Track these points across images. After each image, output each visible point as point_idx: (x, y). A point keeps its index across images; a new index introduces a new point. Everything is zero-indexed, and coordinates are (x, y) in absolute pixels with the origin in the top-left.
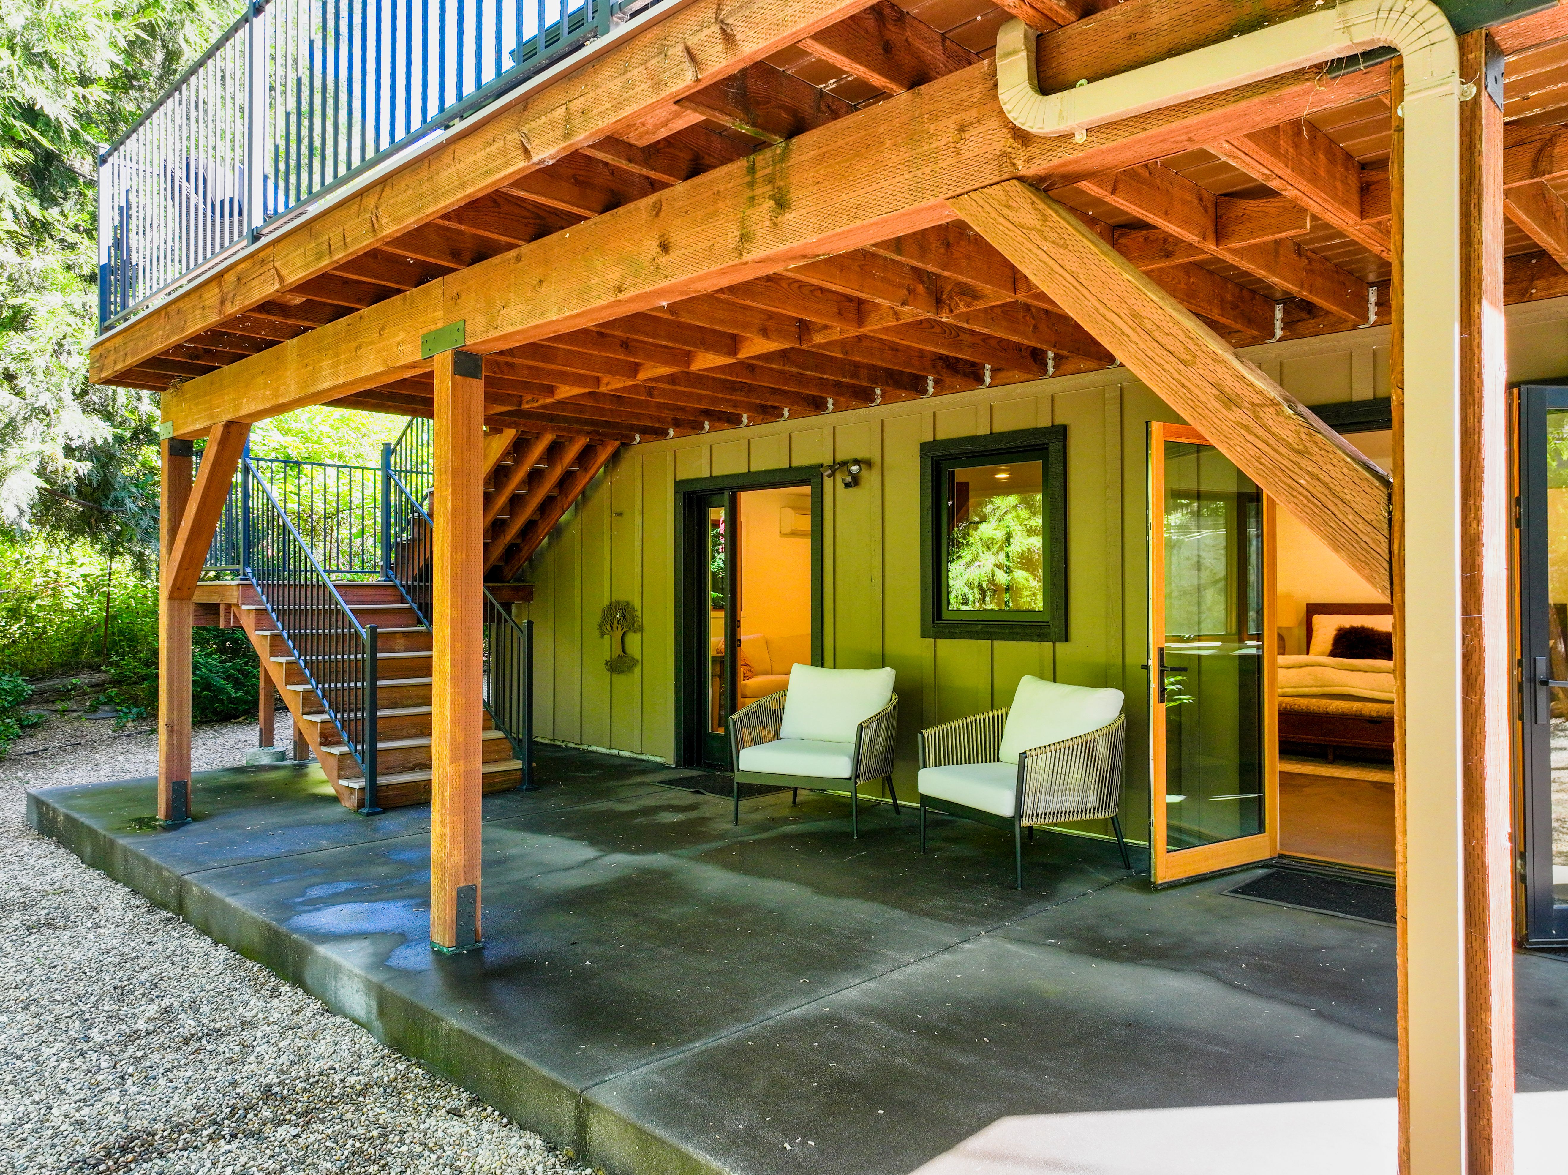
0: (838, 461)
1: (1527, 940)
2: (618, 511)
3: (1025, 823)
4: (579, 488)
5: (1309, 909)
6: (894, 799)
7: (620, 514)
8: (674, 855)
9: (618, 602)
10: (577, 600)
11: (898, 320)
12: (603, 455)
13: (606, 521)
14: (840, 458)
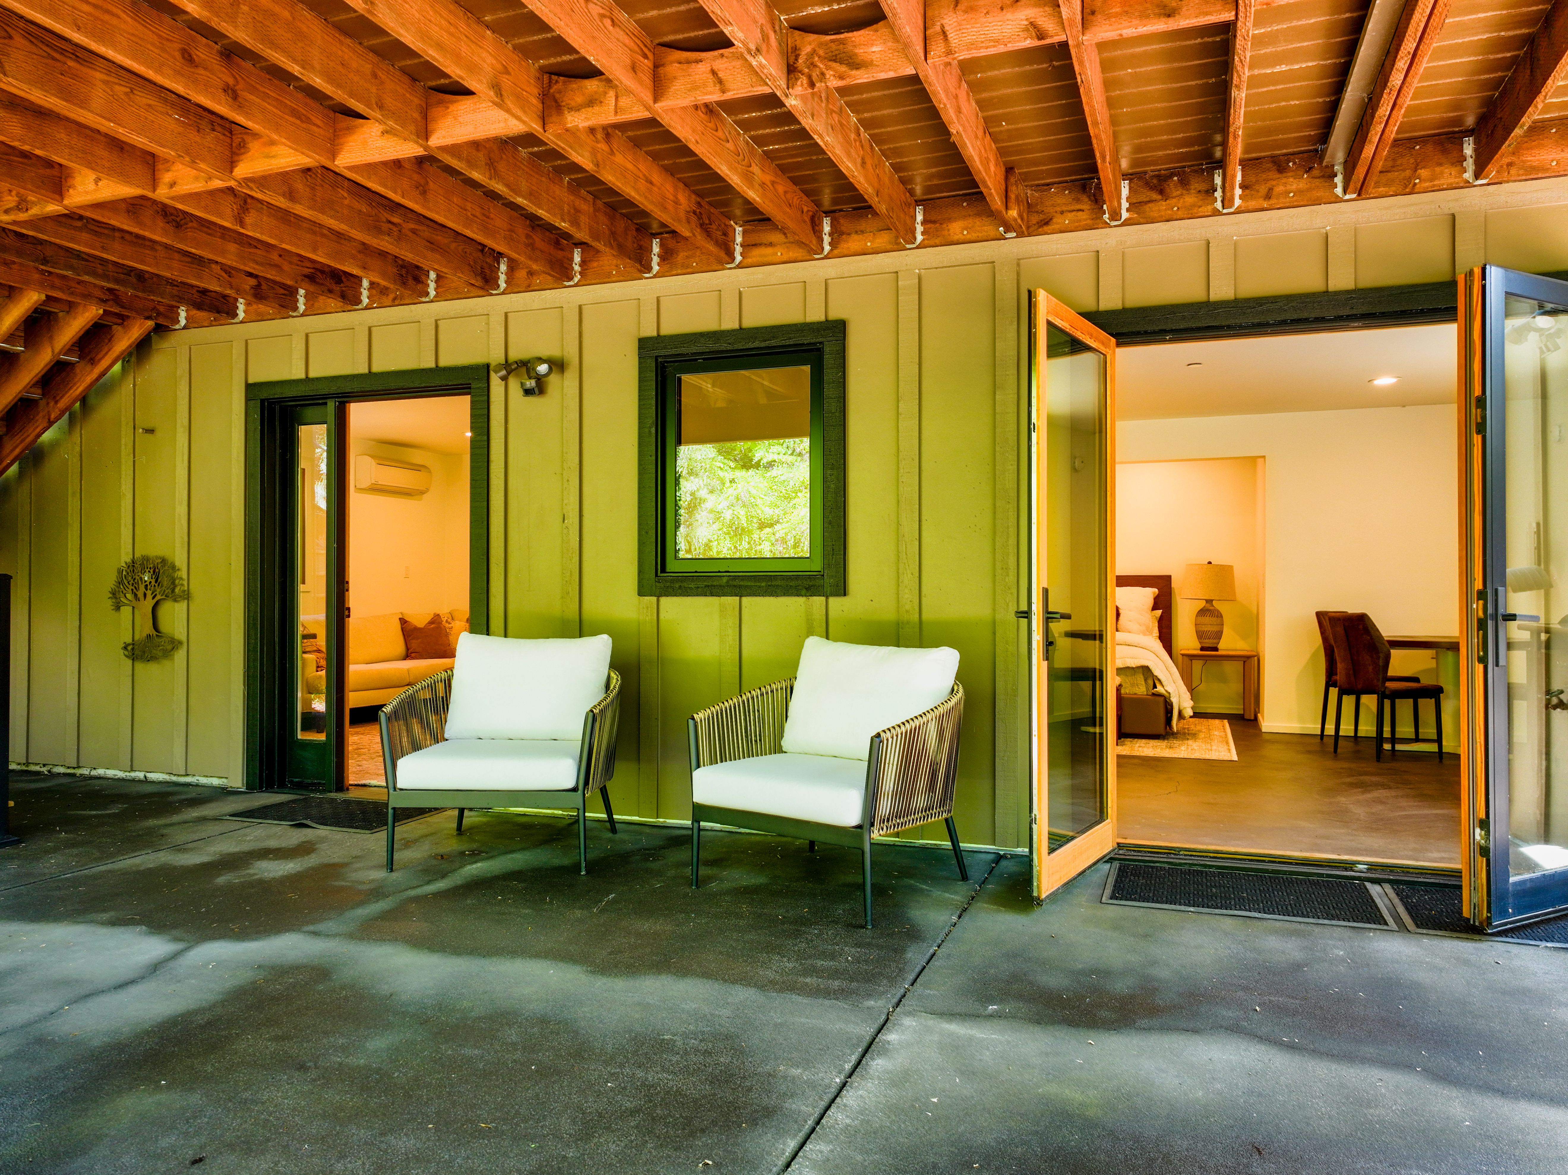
0: (510, 361)
1: (1489, 924)
2: (149, 426)
3: (877, 835)
4: (79, 389)
5: (1217, 911)
6: (609, 812)
7: (151, 431)
8: (316, 934)
9: (146, 559)
10: (73, 557)
11: (723, 92)
12: (124, 340)
13: (126, 440)
14: (515, 355)
